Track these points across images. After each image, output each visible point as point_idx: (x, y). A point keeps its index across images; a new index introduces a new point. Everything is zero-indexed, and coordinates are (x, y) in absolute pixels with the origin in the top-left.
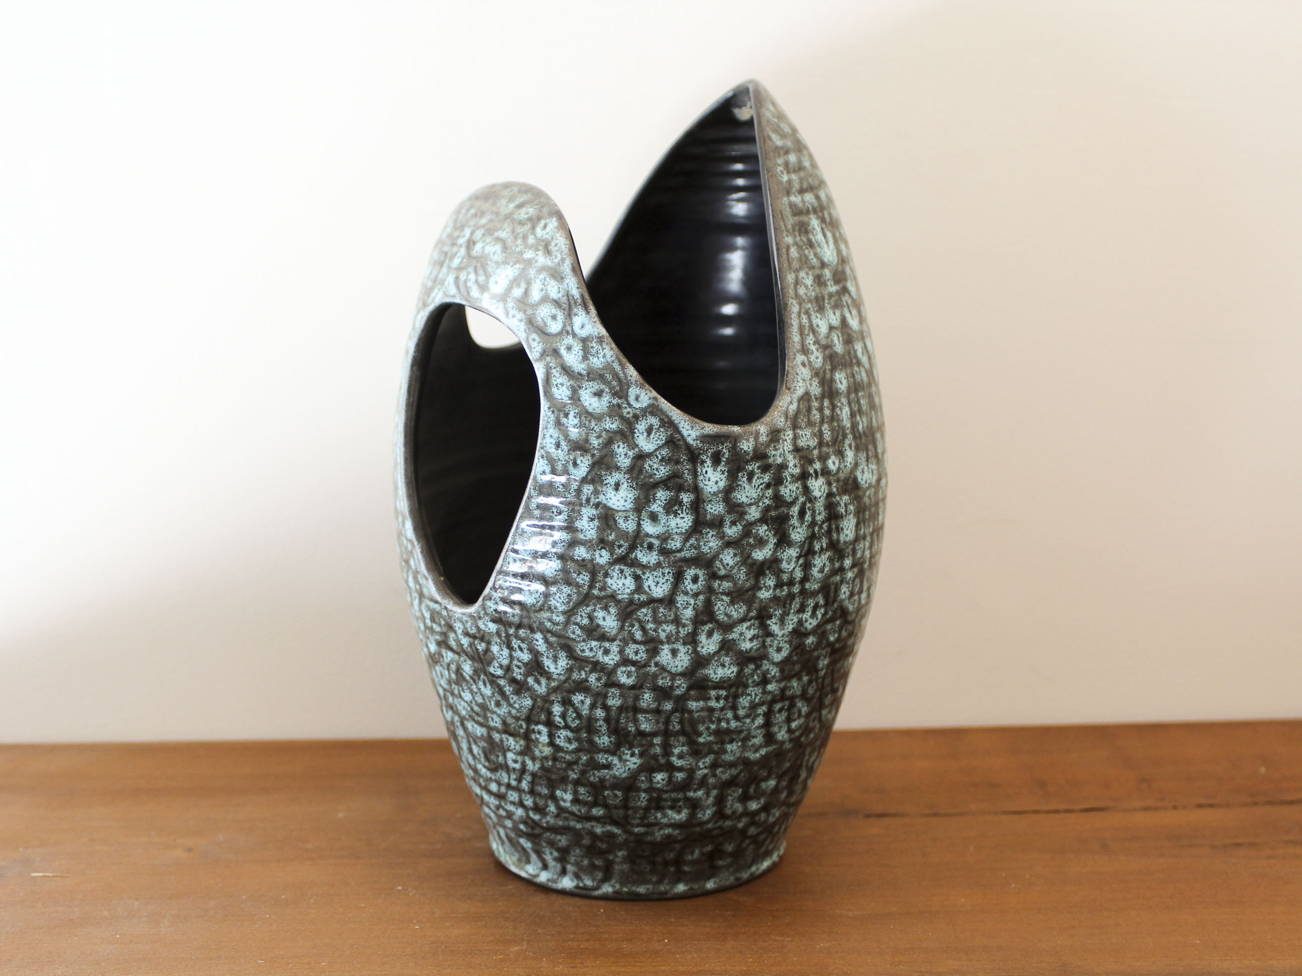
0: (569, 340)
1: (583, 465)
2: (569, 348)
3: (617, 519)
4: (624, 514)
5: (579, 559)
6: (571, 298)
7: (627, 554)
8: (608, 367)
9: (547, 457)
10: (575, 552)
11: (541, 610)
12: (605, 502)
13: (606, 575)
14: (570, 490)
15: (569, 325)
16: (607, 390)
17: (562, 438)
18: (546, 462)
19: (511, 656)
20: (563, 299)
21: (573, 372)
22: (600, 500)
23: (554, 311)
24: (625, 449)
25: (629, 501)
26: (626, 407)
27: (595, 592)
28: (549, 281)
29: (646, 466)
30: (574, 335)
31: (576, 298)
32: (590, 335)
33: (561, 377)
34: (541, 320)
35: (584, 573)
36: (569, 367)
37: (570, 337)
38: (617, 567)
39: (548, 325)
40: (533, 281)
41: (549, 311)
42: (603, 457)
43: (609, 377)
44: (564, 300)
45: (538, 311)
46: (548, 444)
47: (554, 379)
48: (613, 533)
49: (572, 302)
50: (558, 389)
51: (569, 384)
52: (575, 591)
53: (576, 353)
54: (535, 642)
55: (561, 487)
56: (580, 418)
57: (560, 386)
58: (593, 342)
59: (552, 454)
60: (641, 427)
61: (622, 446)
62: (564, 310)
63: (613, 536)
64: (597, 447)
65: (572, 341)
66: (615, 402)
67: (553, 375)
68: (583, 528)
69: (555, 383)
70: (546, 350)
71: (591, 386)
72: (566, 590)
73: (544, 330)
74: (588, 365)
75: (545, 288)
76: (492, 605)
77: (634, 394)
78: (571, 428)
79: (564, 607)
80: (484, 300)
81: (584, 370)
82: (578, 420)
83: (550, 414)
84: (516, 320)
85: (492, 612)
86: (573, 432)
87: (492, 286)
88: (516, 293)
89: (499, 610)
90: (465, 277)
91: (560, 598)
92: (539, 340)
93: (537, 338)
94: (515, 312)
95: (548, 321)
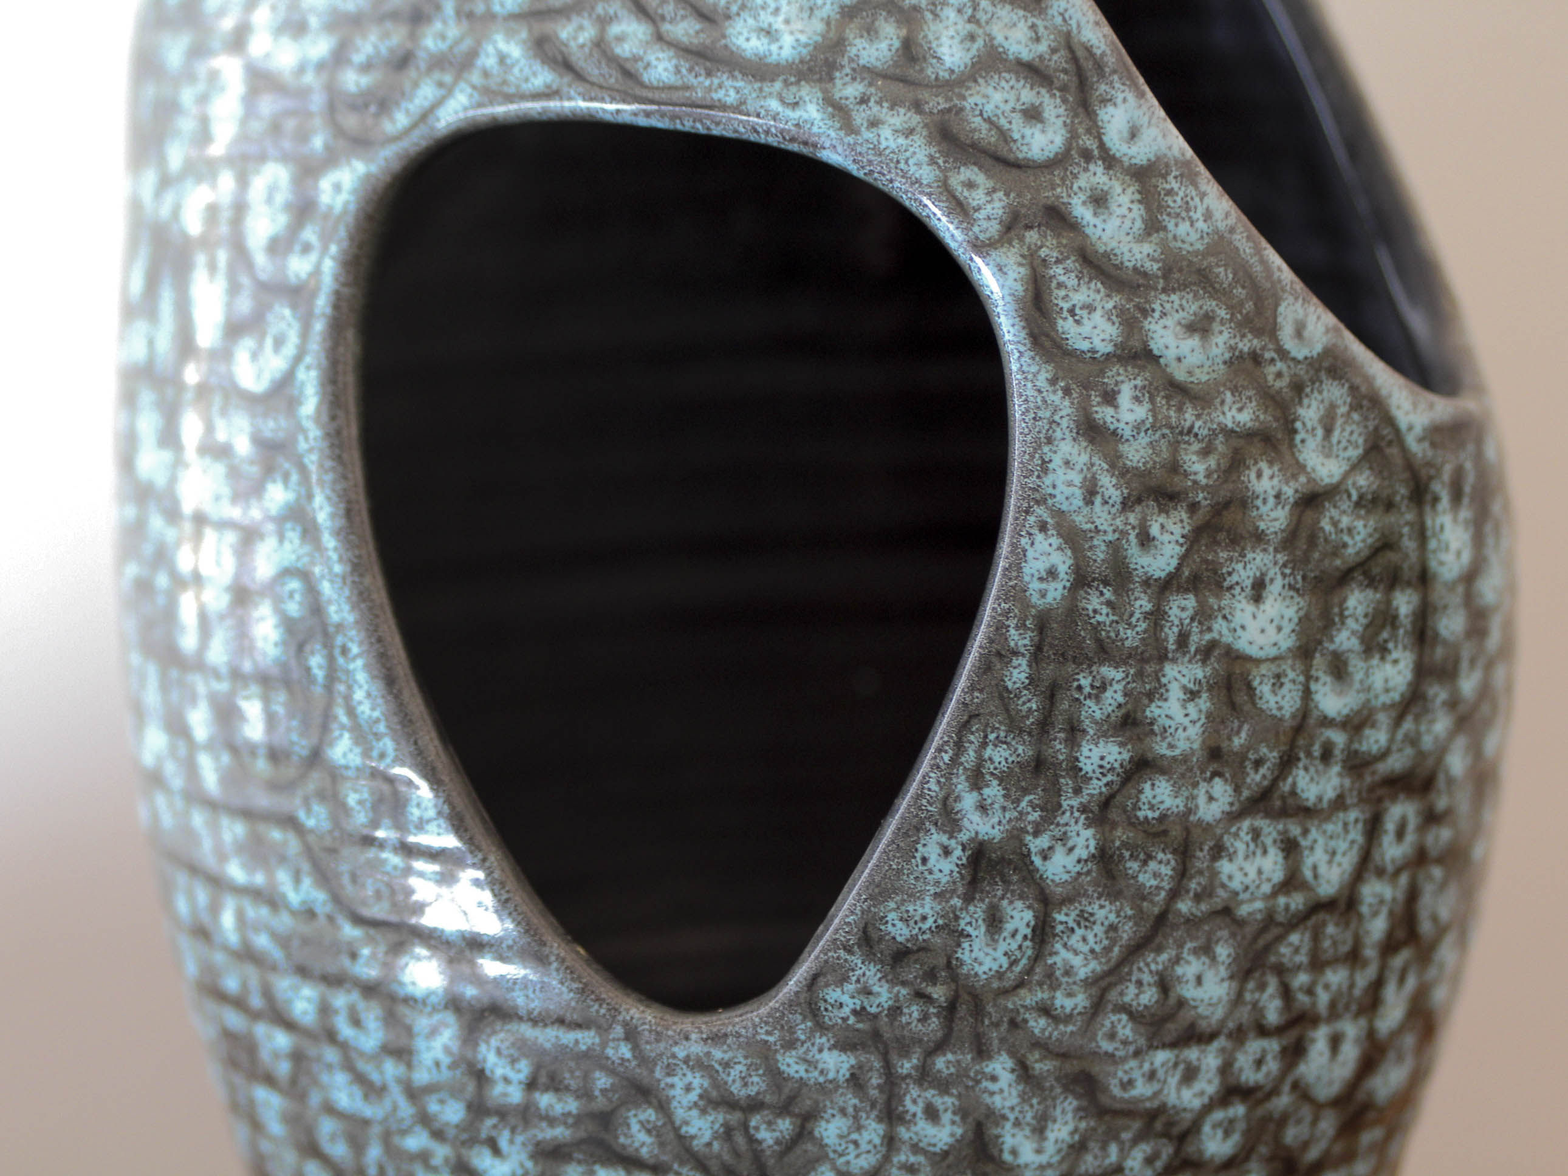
0: (1096, 176)
1: (1166, 537)
2: (1099, 201)
3: (1255, 683)
4: (1274, 668)
5: (1150, 814)
6: (1080, 53)
7: (1275, 782)
8: (1219, 245)
9: (1058, 526)
10: (1143, 797)
11: (1020, 984)
12: (1230, 639)
13: (1219, 851)
14: (1132, 615)
15: (1088, 131)
16: (1222, 313)
17: (1100, 464)
18: (1056, 541)
19: (891, 1142)
20: (1055, 57)
21: (1119, 267)
22: (1215, 635)
23: (1028, 95)
24: (1276, 481)
25: (1287, 629)
26: (1273, 360)
27: (1184, 906)
28: (990, 8)
29: (1326, 525)
30: (1110, 161)
31: (1098, 52)
32: (1158, 158)
33: (1084, 288)
34: (985, 126)
35: (1160, 856)
36: (1106, 255)
37: (1098, 168)
38: (1246, 824)
39: (1016, 136)
40: (929, 16)
41: (1012, 97)
42: (1221, 508)
43: (1224, 275)
44: (1059, 59)
45: (972, 100)
46: (1061, 487)
47: (1062, 294)
48: (1246, 727)
49: (1088, 65)
50: (1078, 322)
51: (1110, 305)
52: (1130, 912)
53: (1124, 210)
54: (985, 1084)
55: (1105, 610)
56: (1152, 400)
57: (1084, 313)
58: (1170, 178)
59: (1074, 517)
60: (1310, 413)
61: (1267, 472)
62: (1063, 89)
63: (1243, 735)
64: (1204, 481)
65: (1105, 179)
66: (1245, 346)
67: (1054, 285)
68: (1168, 722)
69: (1066, 306)
70: (1023, 211)
71: (1176, 306)
72: (1104, 912)
73: (1003, 152)
74: (1163, 244)
75: (980, 32)
76: (845, 999)
77: (1290, 319)
78: (1127, 433)
79: (1094, 965)
80: (720, 86)
81: (1153, 260)
82: (1147, 406)
83: (1056, 398)
84: (886, 132)
85: (844, 1019)
86: (1135, 445)
87: (745, 45)
88: (864, 54)
89: (873, 1010)
90: (588, 34)
91: (1084, 939)
92: (990, 184)
93: (980, 178)
94: (876, 109)
95: (1014, 127)
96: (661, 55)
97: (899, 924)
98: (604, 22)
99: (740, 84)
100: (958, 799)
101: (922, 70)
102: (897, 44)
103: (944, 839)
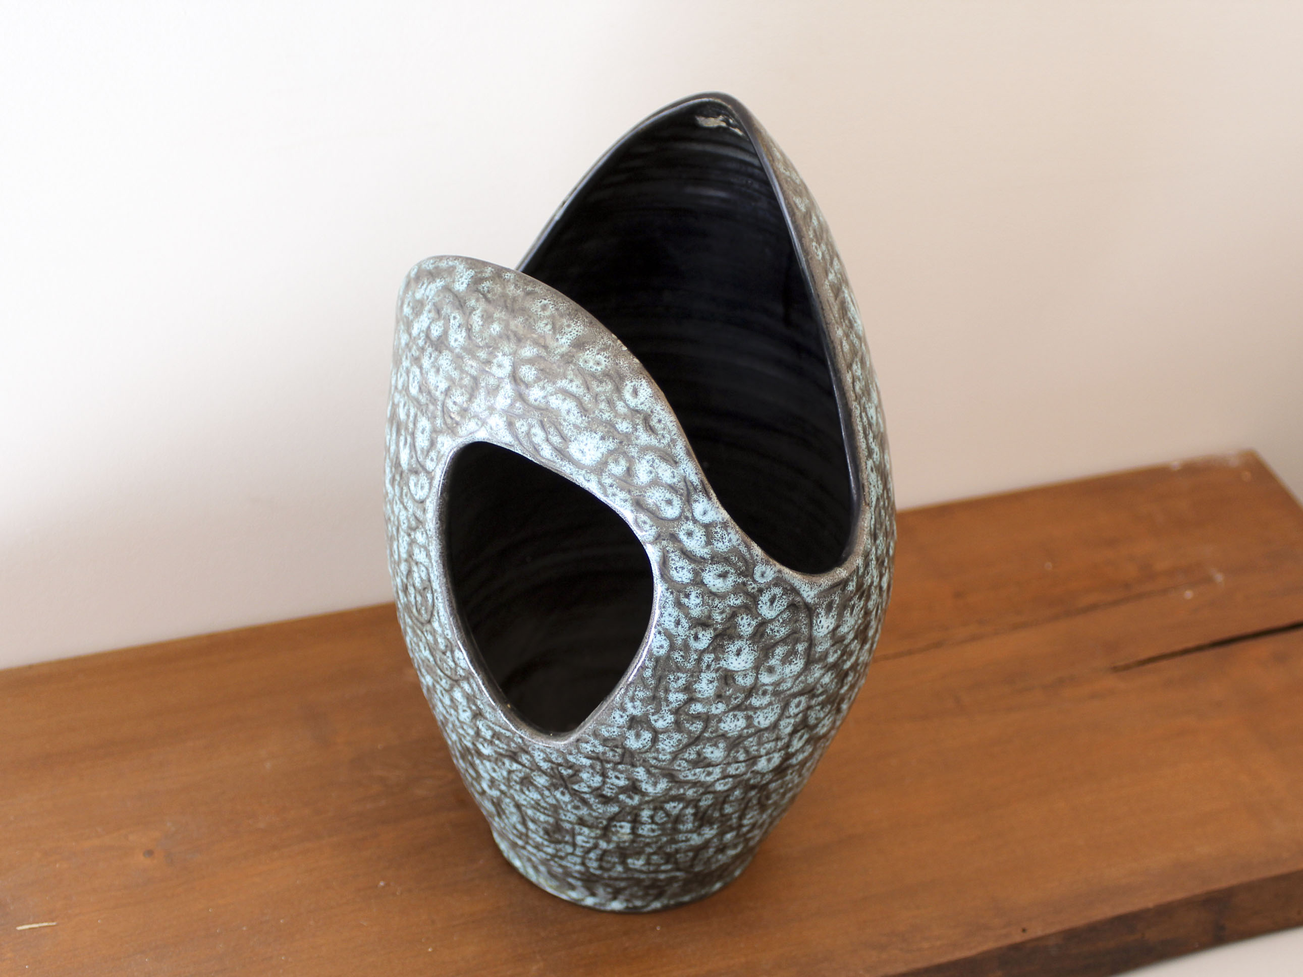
0: (690, 526)
1: (704, 638)
2: (690, 534)
3: (736, 677)
4: (744, 673)
5: (694, 713)
6: (689, 484)
7: (742, 703)
8: (734, 550)
9: (664, 633)
10: (691, 708)
11: (646, 752)
12: (726, 667)
13: (720, 721)
14: (690, 659)
15: (688, 510)
16: (732, 571)
17: (682, 615)
18: (664, 637)
19: (604, 782)
20: (679, 484)
21: (695, 556)
22: (721, 665)
23: (668, 496)
24: (748, 620)
25: (749, 662)
26: (751, 584)
27: (706, 735)
28: (658, 463)
29: (768, 631)
30: (695, 521)
31: (695, 484)
32: (713, 521)
33: (681, 561)
34: (652, 503)
35: (698, 722)
36: (690, 552)
37: (691, 523)
38: (731, 713)
39: (662, 509)
40: (637, 461)
41: (662, 495)
42: (725, 630)
43: (734, 559)
44: (682, 485)
45: (648, 494)
46: (666, 622)
47: (673, 562)
48: (731, 689)
49: (691, 488)
50: (678, 572)
51: (690, 568)
52: (686, 736)
53: (698, 538)
54: (635, 773)
55: (680, 658)
56: (703, 597)
57: (680, 569)
58: (717, 528)
59: (671, 631)
60: (765, 598)
61: (745, 617)
62: (681, 495)
63: (731, 691)
64: (720, 622)
65: (693, 527)
66: (740, 581)
67: (670, 559)
68: (701, 689)
69: (674, 566)
70: (662, 534)
71: (715, 569)
72: (677, 736)
73: (657, 514)
74: (712, 550)
75: (654, 471)
76: (588, 747)
77: (759, 571)
78: (693, 607)
79: (673, 749)
80: (565, 466)
81: (708, 554)
82: (701, 599)
83: (668, 595)
84: (617, 498)
85: (588, 752)
86: (695, 610)
87: (574, 454)
88: (613, 469)
89: (597, 751)
90: (525, 428)
91: (669, 743)
92: (651, 523)
93: (648, 521)
94: (615, 490)
95: (662, 505)
96: (547, 447)
97: (606, 732)
98: (531, 427)
99: (572, 467)
100: (626, 704)
101: (632, 480)
102: (625, 469)
103: (621, 713)
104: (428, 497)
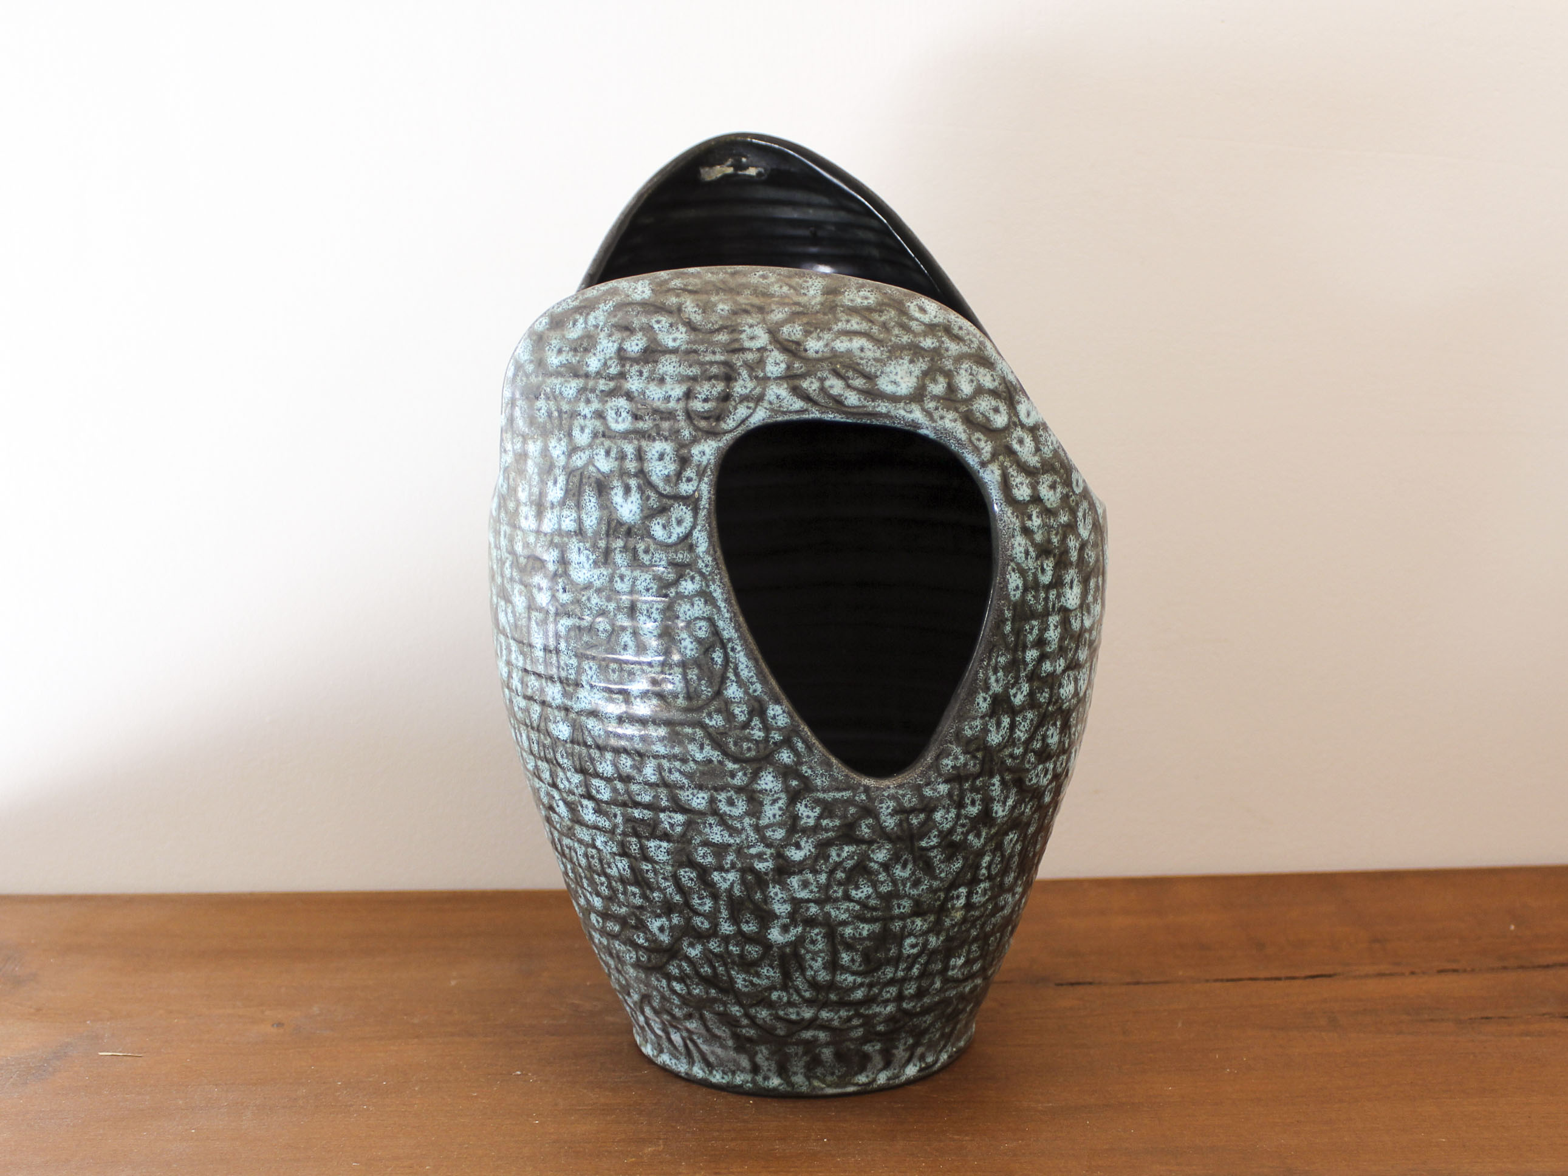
0: (1019, 432)
1: (1048, 568)
2: (1021, 442)
3: (1071, 619)
4: (1075, 613)
5: (1044, 676)
6: (1009, 385)
7: (1074, 657)
8: (1056, 454)
9: (1018, 569)
10: (1042, 669)
11: (1005, 747)
13: (1060, 685)
15: (1014, 415)
16: (1058, 480)
17: (1029, 543)
18: (1017, 575)
19: (958, 816)
21: (1029, 466)
22: (1061, 603)
23: (994, 403)
24: (1074, 542)
25: (1078, 597)
26: (1071, 495)
27: (1050, 708)
28: (976, 369)
29: (1085, 557)
30: (1023, 426)
31: (1014, 383)
32: (1036, 422)
33: (1019, 476)
34: (981, 416)
35: (1046, 690)
36: (1025, 462)
37: (1019, 429)
38: (1067, 673)
39: (992, 419)
40: (955, 373)
41: (988, 403)
42: (1061, 555)
43: (1058, 465)
44: (1001, 388)
45: (975, 406)
46: (1018, 554)
47: (1013, 479)
48: (1068, 637)
49: (1012, 389)
50: (1018, 490)
51: (1027, 482)
52: (1036, 713)
53: (1029, 445)
54: (991, 788)
55: (1032, 599)
56: (1042, 517)
57: (1020, 486)
58: (1040, 430)
59: (1022, 565)
60: (1080, 513)
61: (1072, 539)
62: (1005, 399)
64: (1057, 545)
65: (1021, 433)
66: (1065, 491)
67: (1010, 476)
68: (1050, 639)
69: (1014, 484)
70: (997, 448)
71: (1046, 479)
72: (1030, 715)
73: (988, 425)
74: (1041, 456)
75: (974, 379)
76: (949, 762)
77: (1075, 479)
78: (1036, 529)
79: (1026, 735)
80: (879, 405)
81: (1039, 462)
82: (1041, 519)
83: (1014, 520)
84: (947, 421)
85: (948, 770)
86: (1038, 534)
87: (886, 388)
88: (934, 390)
89: (958, 765)
90: (816, 385)
91: (1024, 726)
92: (985, 438)
93: (982, 437)
94: (942, 412)
95: (991, 415)
96: (851, 393)
97: (969, 730)
98: (822, 380)
99: (887, 404)
100: (990, 679)
101: (956, 395)
102: (946, 385)
103: (984, 695)
104: (693, 527)
